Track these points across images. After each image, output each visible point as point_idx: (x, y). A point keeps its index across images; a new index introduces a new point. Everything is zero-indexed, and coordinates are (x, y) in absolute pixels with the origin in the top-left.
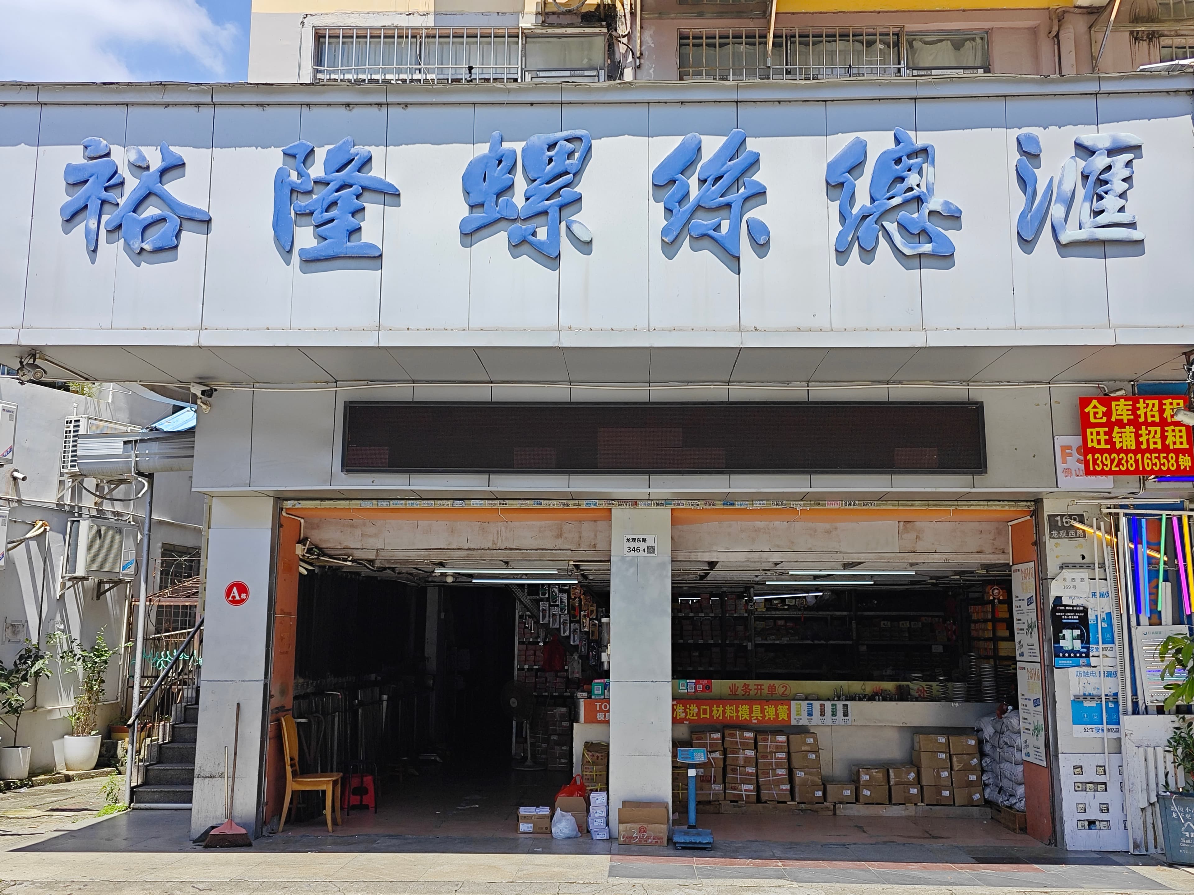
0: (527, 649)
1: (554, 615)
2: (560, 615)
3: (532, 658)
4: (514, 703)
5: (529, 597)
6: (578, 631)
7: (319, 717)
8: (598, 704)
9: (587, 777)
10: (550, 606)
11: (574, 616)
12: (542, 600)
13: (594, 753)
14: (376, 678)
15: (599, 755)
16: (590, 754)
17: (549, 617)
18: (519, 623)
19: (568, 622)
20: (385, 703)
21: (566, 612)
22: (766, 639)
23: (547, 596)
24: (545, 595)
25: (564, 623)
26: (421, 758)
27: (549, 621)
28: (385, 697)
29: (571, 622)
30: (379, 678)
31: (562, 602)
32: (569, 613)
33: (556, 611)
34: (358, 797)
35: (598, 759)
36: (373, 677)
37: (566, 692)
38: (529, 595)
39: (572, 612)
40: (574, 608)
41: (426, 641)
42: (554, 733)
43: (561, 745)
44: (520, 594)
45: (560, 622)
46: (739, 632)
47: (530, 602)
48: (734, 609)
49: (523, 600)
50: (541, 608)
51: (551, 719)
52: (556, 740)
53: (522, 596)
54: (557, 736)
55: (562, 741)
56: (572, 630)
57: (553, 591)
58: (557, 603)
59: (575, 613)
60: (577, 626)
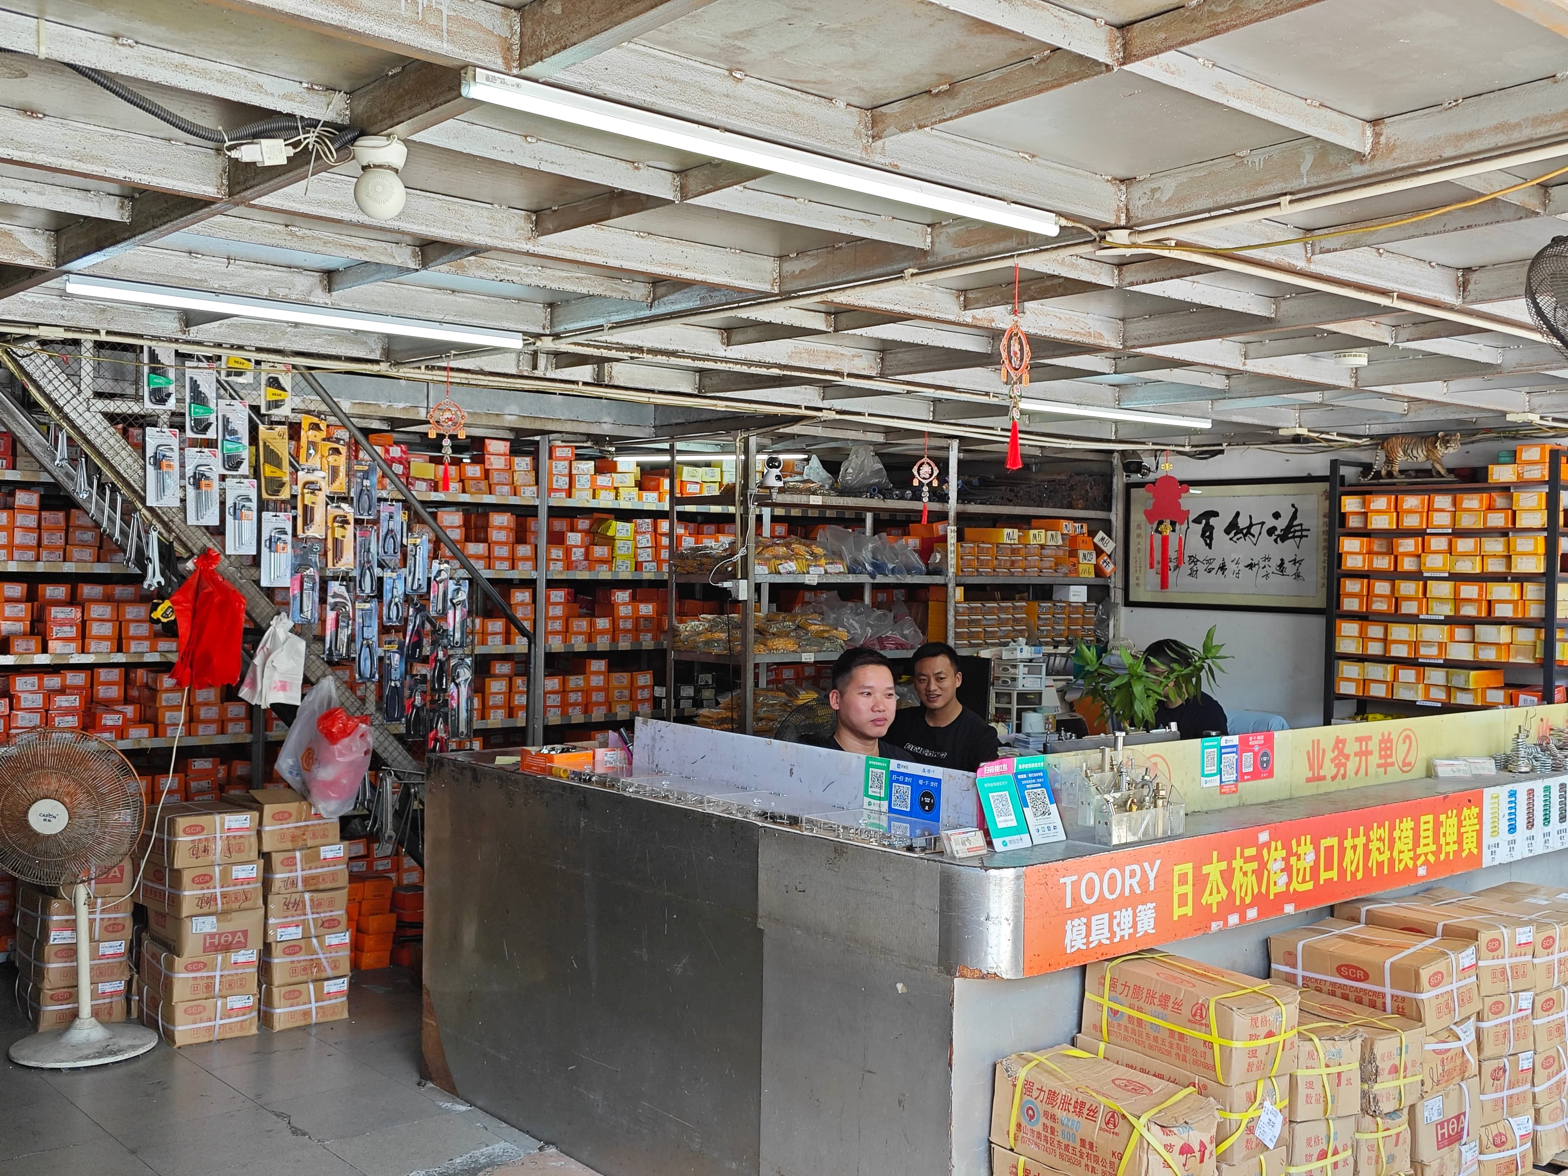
1: (200, 477)
2: (222, 479)
4: (48, 818)
5: (100, 405)
6: (289, 538)
10: (185, 443)
11: (276, 485)
12: (153, 420)
17: (183, 486)
19: (254, 505)
21: (244, 469)
22: (777, 572)
23: (171, 404)
24: (162, 401)
25: (237, 509)
27: (183, 500)
29: (262, 506)
31: (228, 430)
32: (256, 473)
33: (205, 461)
38: (98, 395)
39: (268, 470)
40: (273, 458)
42: (206, 909)
43: (227, 948)
44: (62, 389)
45: (223, 504)
46: (574, 550)
47: (106, 423)
48: (567, 487)
49: (73, 415)
50: (150, 452)
51: (193, 862)
52: (212, 936)
53: (68, 396)
54: (213, 919)
55: (234, 934)
56: (265, 536)
57: (195, 385)
58: (211, 434)
59: (278, 473)
60: (284, 520)
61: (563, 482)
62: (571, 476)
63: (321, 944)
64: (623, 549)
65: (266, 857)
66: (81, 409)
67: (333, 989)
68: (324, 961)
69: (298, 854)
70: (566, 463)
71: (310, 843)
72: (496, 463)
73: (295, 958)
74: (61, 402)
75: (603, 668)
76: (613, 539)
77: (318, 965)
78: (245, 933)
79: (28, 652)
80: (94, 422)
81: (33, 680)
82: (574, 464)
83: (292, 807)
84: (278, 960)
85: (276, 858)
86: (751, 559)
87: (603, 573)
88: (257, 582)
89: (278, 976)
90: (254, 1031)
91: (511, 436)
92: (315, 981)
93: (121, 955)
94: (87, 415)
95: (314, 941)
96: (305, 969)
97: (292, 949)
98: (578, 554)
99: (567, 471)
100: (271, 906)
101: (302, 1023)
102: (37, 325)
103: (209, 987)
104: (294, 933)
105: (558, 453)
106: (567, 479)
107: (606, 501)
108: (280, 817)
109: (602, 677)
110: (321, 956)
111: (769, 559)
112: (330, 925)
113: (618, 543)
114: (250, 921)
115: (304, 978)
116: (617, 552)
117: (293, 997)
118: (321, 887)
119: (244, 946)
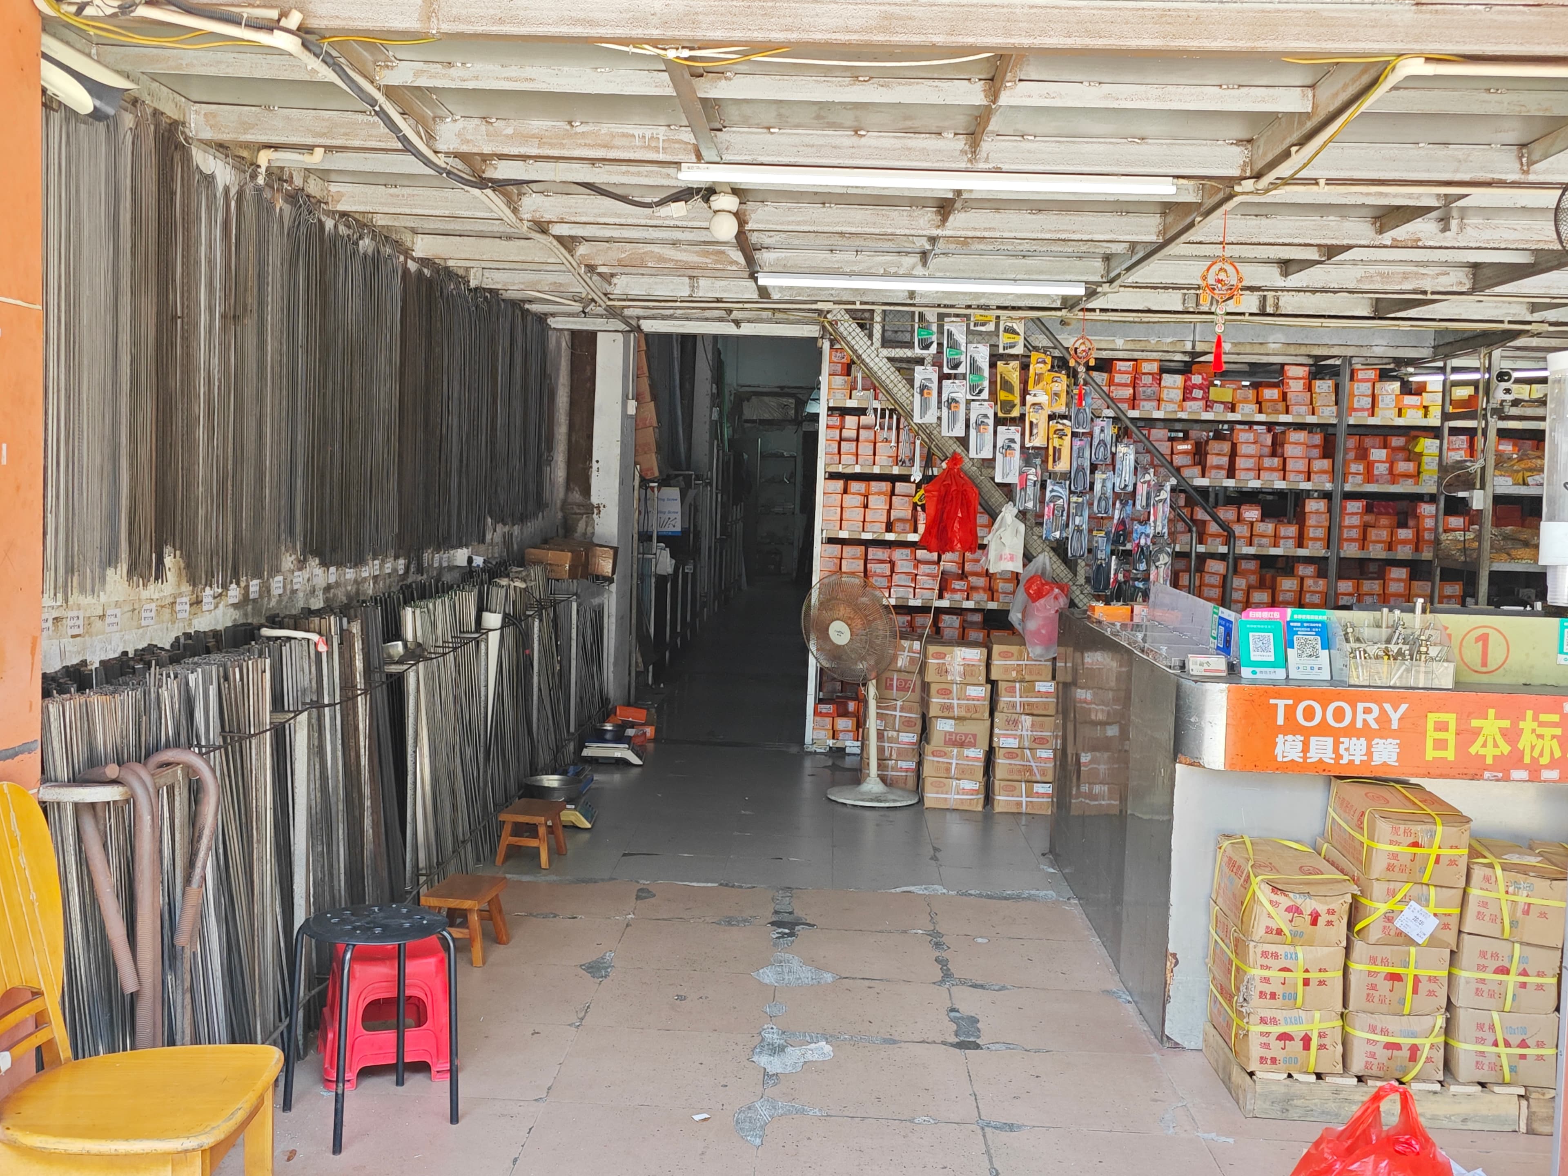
0: (845, 491)
1: (952, 402)
2: (968, 402)
3: (858, 514)
4: (840, 633)
5: (885, 352)
6: (1017, 447)
7: (189, 769)
8: (1281, 704)
9: (1268, 989)
10: (943, 377)
11: (1008, 406)
12: (920, 361)
13: (1299, 901)
14: (470, 560)
15: (1322, 909)
16: (1285, 901)
17: (939, 408)
18: (828, 427)
19: (991, 421)
20: (494, 638)
21: (985, 395)
22: (1525, 483)
23: (934, 349)
24: (927, 347)
25: (978, 425)
26: (586, 753)
27: (939, 418)
28: (493, 620)
30: (478, 561)
31: (975, 368)
33: (956, 390)
34: (390, 1036)
35: (1314, 922)
36: (461, 556)
37: (941, 597)
38: (884, 345)
39: (1002, 395)
40: (1007, 386)
41: (595, 466)
42: (946, 714)
43: (962, 745)
44: (861, 343)
45: (968, 421)
46: (1376, 465)
47: (889, 365)
48: (1369, 406)
49: (867, 360)
50: (917, 384)
51: (937, 678)
52: (951, 733)
53: (865, 347)
54: (952, 722)
55: (966, 735)
56: (999, 444)
57: (950, 334)
58: (961, 370)
59: (1010, 397)
60: (1013, 432)
61: (1367, 402)
62: (1374, 396)
63: (1033, 756)
64: (1430, 465)
65: (993, 684)
66: (873, 356)
67: (1041, 791)
68: (1035, 768)
69: (1018, 685)
70: (1369, 385)
71: (1027, 678)
72: (1295, 387)
73: (1012, 762)
74: (860, 352)
75: (1404, 576)
76: (1421, 454)
77: (1030, 769)
78: (975, 736)
79: (904, 531)
80: (881, 365)
81: (907, 551)
82: (1377, 385)
83: (1014, 649)
84: (1000, 761)
85: (1002, 686)
86: (1490, 471)
87: (1405, 487)
88: (993, 479)
89: (1000, 772)
90: (980, 808)
91: (1311, 362)
92: (1027, 781)
93: (913, 744)
94: (877, 360)
95: (1028, 752)
96: (1020, 771)
97: (1011, 754)
98: (1381, 469)
99: (1370, 392)
100: (996, 720)
101: (1016, 811)
102: (816, 302)
103: (948, 770)
104: (1013, 743)
105: (1361, 375)
106: (1370, 399)
107: (1413, 418)
108: (1005, 656)
109: (1402, 584)
110: (1033, 764)
111: (1518, 471)
112: (1040, 741)
113: (1425, 459)
114: (981, 729)
115: (1019, 778)
116: (1424, 467)
117: (1010, 791)
118: (1035, 712)
119: (973, 745)
